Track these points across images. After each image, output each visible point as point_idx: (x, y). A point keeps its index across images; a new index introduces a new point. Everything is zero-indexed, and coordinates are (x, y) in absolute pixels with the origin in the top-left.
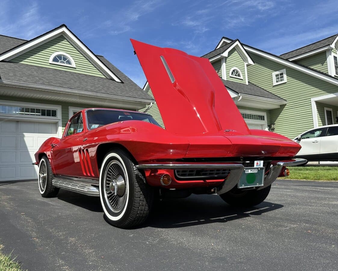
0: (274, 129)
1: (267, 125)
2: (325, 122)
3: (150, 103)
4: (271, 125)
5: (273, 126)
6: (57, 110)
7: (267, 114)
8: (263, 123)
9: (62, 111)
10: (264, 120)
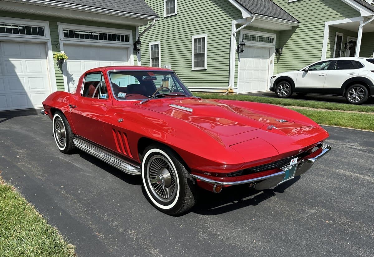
0: (282, 53)
1: (275, 48)
2: (333, 53)
3: (153, 20)
4: (279, 48)
5: (280, 50)
6: (44, 27)
7: (276, 36)
8: (271, 46)
9: (50, 28)
10: (273, 42)
